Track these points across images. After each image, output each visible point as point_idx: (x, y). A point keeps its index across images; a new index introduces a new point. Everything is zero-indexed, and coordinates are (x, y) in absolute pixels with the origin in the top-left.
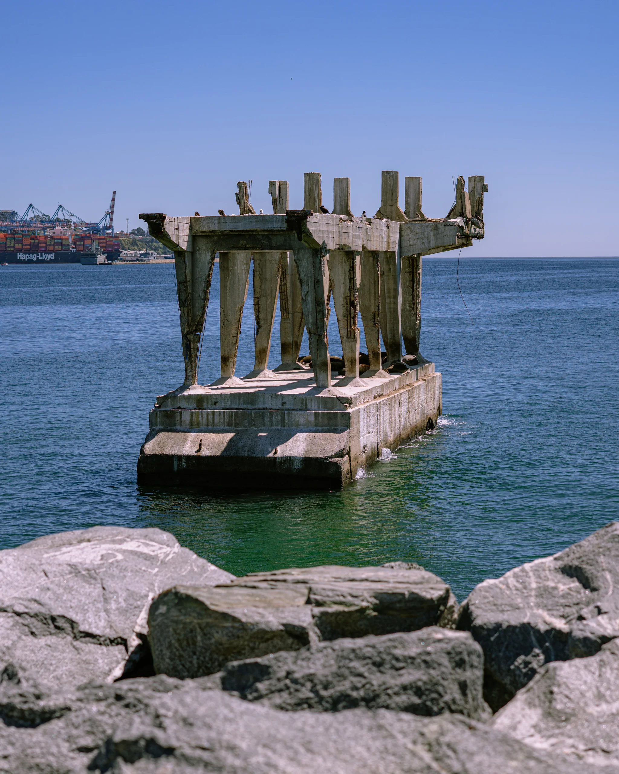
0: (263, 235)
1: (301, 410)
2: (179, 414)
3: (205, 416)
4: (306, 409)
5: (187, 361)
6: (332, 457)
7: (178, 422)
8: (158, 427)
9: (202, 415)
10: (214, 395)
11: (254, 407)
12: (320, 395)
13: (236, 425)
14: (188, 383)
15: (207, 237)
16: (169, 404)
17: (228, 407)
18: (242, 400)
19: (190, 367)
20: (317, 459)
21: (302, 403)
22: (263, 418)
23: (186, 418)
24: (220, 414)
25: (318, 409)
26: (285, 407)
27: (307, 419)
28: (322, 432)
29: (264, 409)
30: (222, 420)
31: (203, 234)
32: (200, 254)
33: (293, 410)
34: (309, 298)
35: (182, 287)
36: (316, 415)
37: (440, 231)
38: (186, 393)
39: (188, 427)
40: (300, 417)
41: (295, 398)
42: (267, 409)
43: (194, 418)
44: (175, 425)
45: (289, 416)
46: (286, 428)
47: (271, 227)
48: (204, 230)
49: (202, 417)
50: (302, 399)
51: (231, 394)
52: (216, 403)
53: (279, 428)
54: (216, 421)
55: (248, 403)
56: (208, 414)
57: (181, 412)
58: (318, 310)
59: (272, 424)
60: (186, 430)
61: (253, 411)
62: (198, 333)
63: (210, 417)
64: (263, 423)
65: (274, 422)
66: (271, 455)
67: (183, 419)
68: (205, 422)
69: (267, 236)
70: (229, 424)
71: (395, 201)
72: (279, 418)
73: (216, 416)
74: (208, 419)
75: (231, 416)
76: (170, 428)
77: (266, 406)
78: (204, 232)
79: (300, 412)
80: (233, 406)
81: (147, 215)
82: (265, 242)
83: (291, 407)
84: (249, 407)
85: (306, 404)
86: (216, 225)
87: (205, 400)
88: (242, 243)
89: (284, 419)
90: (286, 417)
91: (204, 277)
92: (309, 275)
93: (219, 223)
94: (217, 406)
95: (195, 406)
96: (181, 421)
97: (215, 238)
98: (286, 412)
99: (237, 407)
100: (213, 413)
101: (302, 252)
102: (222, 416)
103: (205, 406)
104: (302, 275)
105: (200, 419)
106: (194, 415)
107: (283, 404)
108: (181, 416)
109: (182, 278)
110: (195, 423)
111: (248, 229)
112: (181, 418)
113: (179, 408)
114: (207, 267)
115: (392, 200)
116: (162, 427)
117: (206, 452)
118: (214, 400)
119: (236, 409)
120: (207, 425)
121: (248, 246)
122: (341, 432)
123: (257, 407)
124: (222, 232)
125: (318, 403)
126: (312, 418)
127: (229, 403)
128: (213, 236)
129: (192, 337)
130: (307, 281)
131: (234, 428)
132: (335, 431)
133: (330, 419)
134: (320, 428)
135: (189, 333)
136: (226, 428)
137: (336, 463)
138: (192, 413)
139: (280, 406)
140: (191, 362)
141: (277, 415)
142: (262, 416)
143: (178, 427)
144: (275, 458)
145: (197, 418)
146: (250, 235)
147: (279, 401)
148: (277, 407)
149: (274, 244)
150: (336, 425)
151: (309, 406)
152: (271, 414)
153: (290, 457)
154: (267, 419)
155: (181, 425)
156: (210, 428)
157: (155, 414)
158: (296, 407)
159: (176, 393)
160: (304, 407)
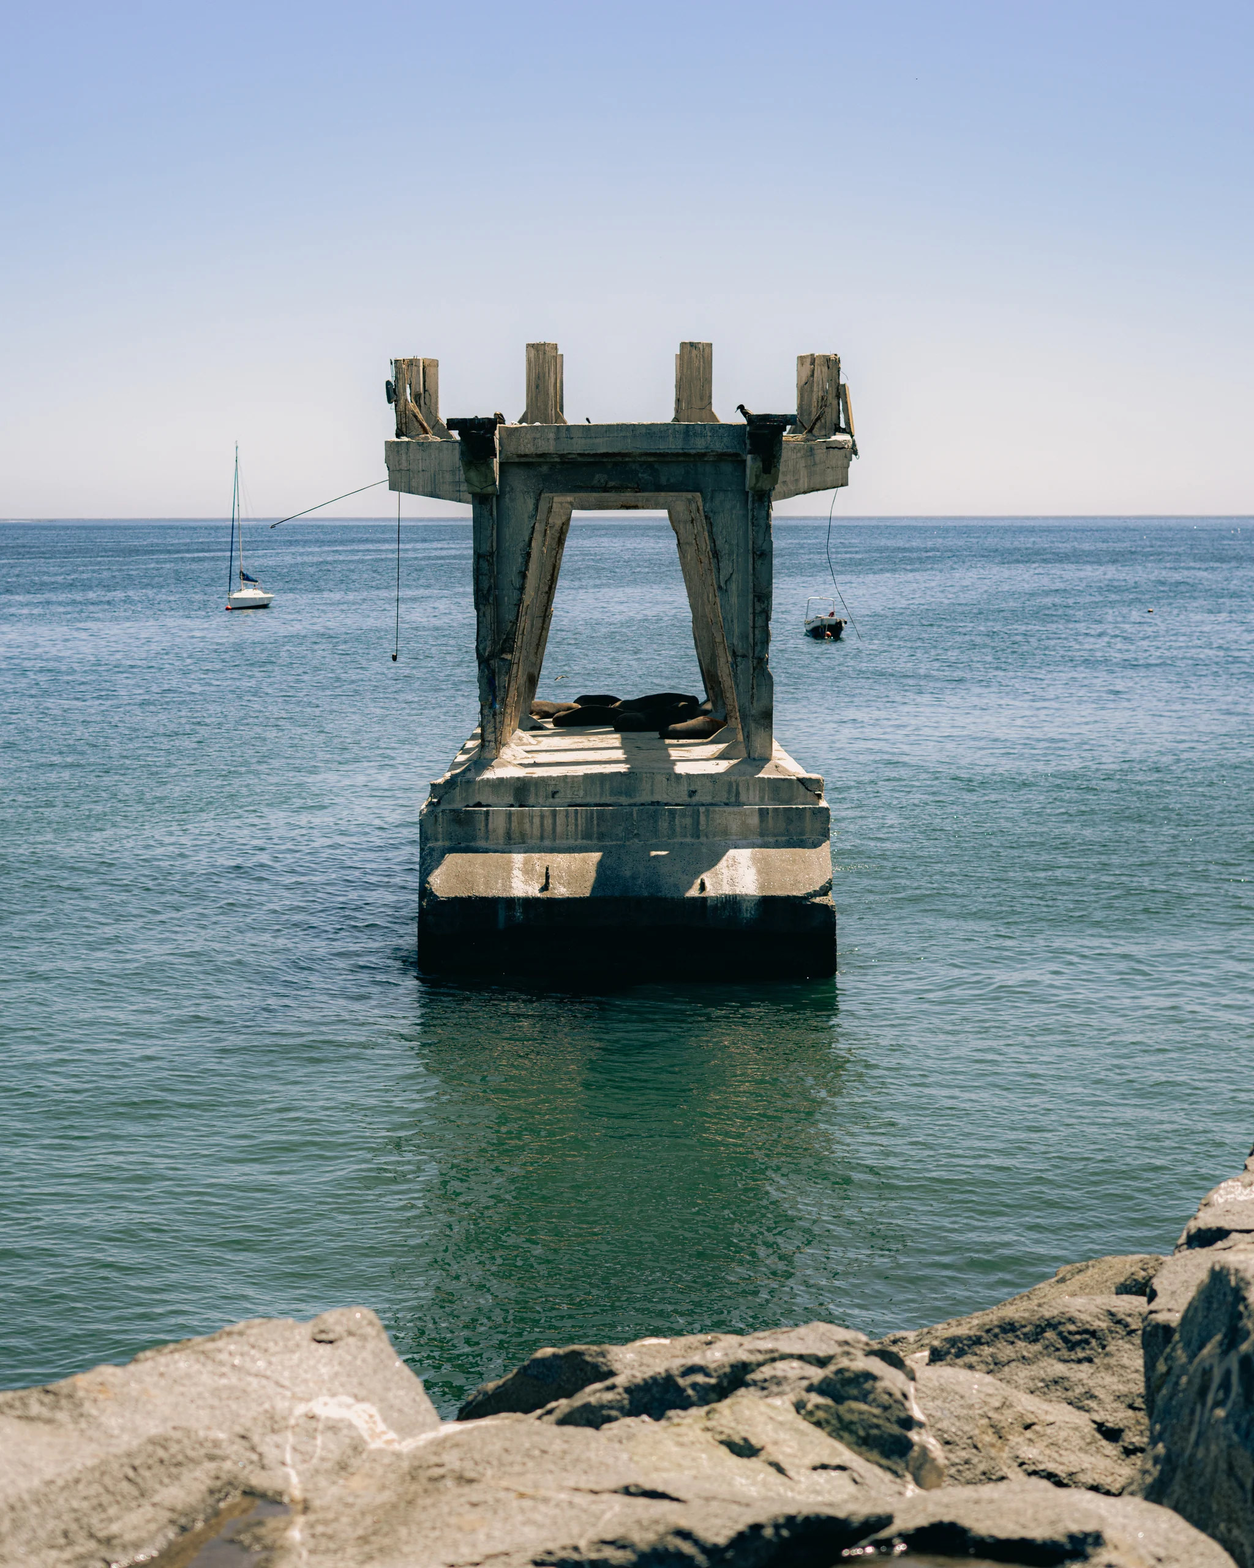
0: (642, 464)
1: (726, 804)
2: (483, 817)
3: (537, 821)
4: (739, 804)
5: (486, 712)
6: (816, 894)
7: (482, 833)
8: (440, 843)
9: (532, 817)
10: (550, 778)
11: (632, 801)
12: (760, 775)
13: (601, 836)
14: (488, 755)
15: (528, 465)
16: (458, 798)
17: (579, 801)
18: (607, 786)
19: (491, 725)
20: (788, 898)
21: (729, 792)
22: (656, 822)
23: (498, 824)
24: (567, 816)
25: (762, 802)
26: (696, 799)
27: (743, 823)
28: (777, 845)
29: (653, 804)
30: (572, 828)
31: (523, 460)
32: (512, 500)
33: (712, 804)
34: (733, 587)
35: (484, 565)
36: (763, 813)
37: (817, 459)
38: (489, 775)
39: (501, 841)
40: (730, 819)
41: (715, 782)
42: (658, 803)
43: (514, 825)
44: (474, 839)
45: (707, 816)
46: (703, 839)
47: (662, 447)
48: (527, 452)
49: (532, 823)
50: (730, 784)
51: (587, 777)
52: (554, 794)
53: (688, 840)
54: (559, 829)
55: (620, 793)
56: (542, 817)
57: (487, 812)
58: (758, 609)
59: (672, 833)
60: (500, 847)
61: (635, 809)
62: (508, 657)
63: (548, 822)
64: (655, 833)
65: (678, 829)
66: (694, 892)
67: (490, 826)
68: (536, 832)
69: (650, 465)
70: (587, 836)
71: (706, 402)
72: (688, 821)
73: (560, 819)
74: (542, 825)
75: (590, 818)
76: (465, 846)
77: (657, 798)
78: (526, 456)
79: (727, 809)
80: (589, 800)
81: (464, 421)
82: (645, 476)
83: (708, 799)
84: (623, 800)
85: (738, 794)
86: (552, 442)
87: (532, 789)
88: (599, 478)
89: (698, 823)
90: (702, 819)
91: (521, 545)
92: (734, 542)
93: (557, 439)
94: (557, 800)
95: (511, 800)
96: (487, 831)
97: (545, 469)
98: (702, 809)
99: (597, 800)
100: (554, 814)
101: (720, 496)
102: (572, 820)
103: (532, 800)
104: (720, 542)
105: (527, 826)
106: (514, 818)
107: (692, 793)
108: (487, 820)
109: (485, 548)
110: (516, 835)
111: (616, 451)
112: (487, 825)
113: (479, 805)
114: (527, 526)
115: (702, 399)
116: (447, 844)
117: (560, 891)
118: (551, 789)
119: (596, 805)
120: (542, 838)
121: (611, 484)
122: (815, 845)
123: (639, 799)
124: (562, 456)
125: (762, 790)
126: (754, 821)
127: (581, 793)
128: (540, 464)
129: (495, 663)
130: (730, 554)
131: (595, 842)
132: (801, 844)
133: (789, 821)
134: (771, 840)
135: (492, 655)
136: (579, 842)
137: (826, 906)
138: (510, 814)
139: (686, 799)
140: (495, 714)
141: (684, 815)
142: (654, 817)
143: (482, 843)
144: (705, 899)
145: (521, 823)
146: (615, 464)
147: (684, 788)
148: (679, 801)
149: (663, 481)
150: (802, 834)
151: (743, 798)
152: (672, 813)
153: (735, 897)
154: (664, 825)
155: (487, 839)
156: (547, 843)
157: (432, 818)
158: (716, 800)
159: (469, 775)
160: (733, 799)
